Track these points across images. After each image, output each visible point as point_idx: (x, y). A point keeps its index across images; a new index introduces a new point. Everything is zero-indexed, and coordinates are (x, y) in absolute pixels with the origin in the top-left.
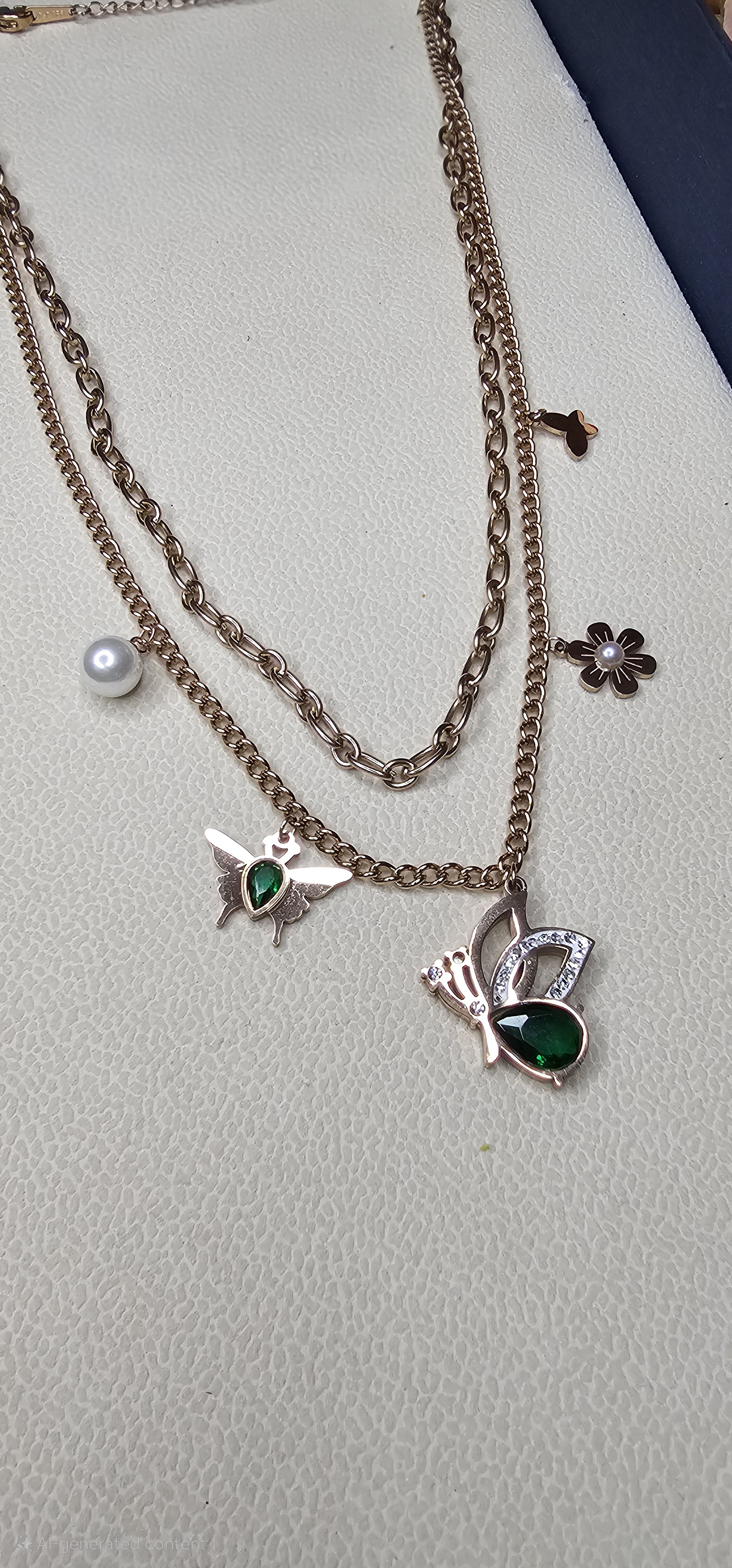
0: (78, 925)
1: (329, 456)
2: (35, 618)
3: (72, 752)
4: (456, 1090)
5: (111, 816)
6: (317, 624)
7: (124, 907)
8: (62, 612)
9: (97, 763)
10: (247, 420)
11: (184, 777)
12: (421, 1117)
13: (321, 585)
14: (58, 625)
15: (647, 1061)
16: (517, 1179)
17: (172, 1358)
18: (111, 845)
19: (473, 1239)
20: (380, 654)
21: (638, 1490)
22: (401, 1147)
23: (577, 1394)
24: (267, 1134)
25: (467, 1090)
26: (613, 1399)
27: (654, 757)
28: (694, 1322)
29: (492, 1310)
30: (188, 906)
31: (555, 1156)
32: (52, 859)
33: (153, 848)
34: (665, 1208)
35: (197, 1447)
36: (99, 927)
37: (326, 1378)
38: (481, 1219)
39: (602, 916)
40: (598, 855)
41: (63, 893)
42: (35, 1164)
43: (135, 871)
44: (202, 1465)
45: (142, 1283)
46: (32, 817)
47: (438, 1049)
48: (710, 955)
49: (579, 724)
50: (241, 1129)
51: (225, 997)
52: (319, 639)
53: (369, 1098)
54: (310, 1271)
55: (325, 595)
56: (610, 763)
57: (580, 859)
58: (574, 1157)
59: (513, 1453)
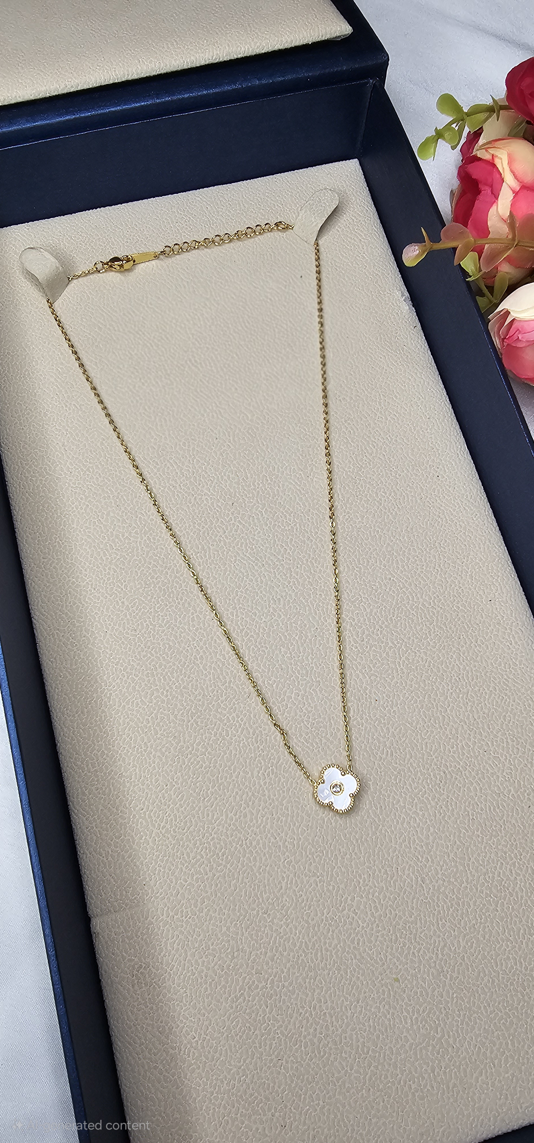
0: (199, 857)
1: (289, 582)
2: (155, 692)
3: (184, 766)
4: (370, 925)
5: (206, 800)
6: (291, 687)
7: (218, 846)
8: (168, 688)
9: (196, 772)
10: (245, 562)
11: (237, 777)
12: (356, 939)
13: (291, 664)
14: (167, 696)
15: (452, 908)
16: (397, 963)
17: (263, 1047)
18: (208, 815)
19: (381, 991)
20: (323, 702)
21: (448, 1087)
22: (348, 953)
23: (424, 1052)
24: (292, 951)
25: (375, 925)
26: (438, 1053)
27: (454, 753)
28: (470, 1020)
29: (389, 1020)
30: (246, 843)
31: (413, 953)
32: (182, 824)
33: (227, 816)
34: (459, 973)
35: (277, 1081)
36: (208, 857)
37: (325, 1053)
38: (383, 982)
39: (431, 838)
40: (429, 807)
41: (190, 841)
42: (196, 969)
43: (220, 827)
44: (279, 1088)
45: (247, 1017)
46: (170, 803)
47: (362, 907)
48: (479, 855)
49: (419, 737)
50: (280, 949)
51: (267, 887)
52: (293, 696)
53: (333, 932)
54: (315, 1008)
55: (294, 670)
56: (434, 757)
57: (421, 810)
58: (421, 952)
59: (400, 1076)
